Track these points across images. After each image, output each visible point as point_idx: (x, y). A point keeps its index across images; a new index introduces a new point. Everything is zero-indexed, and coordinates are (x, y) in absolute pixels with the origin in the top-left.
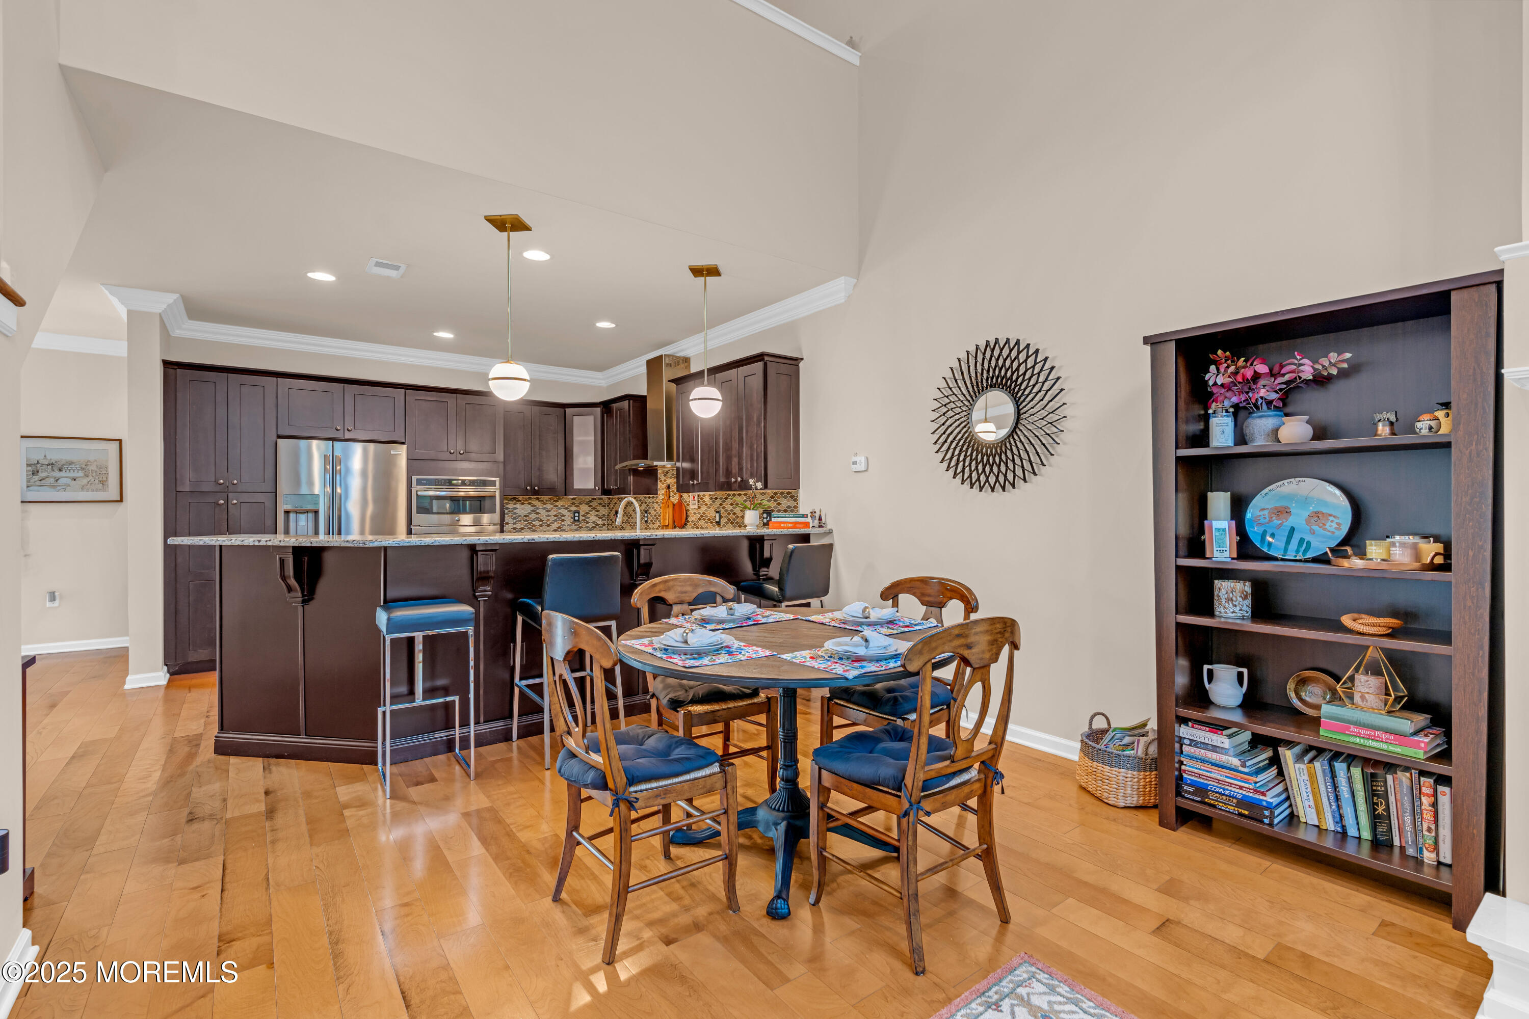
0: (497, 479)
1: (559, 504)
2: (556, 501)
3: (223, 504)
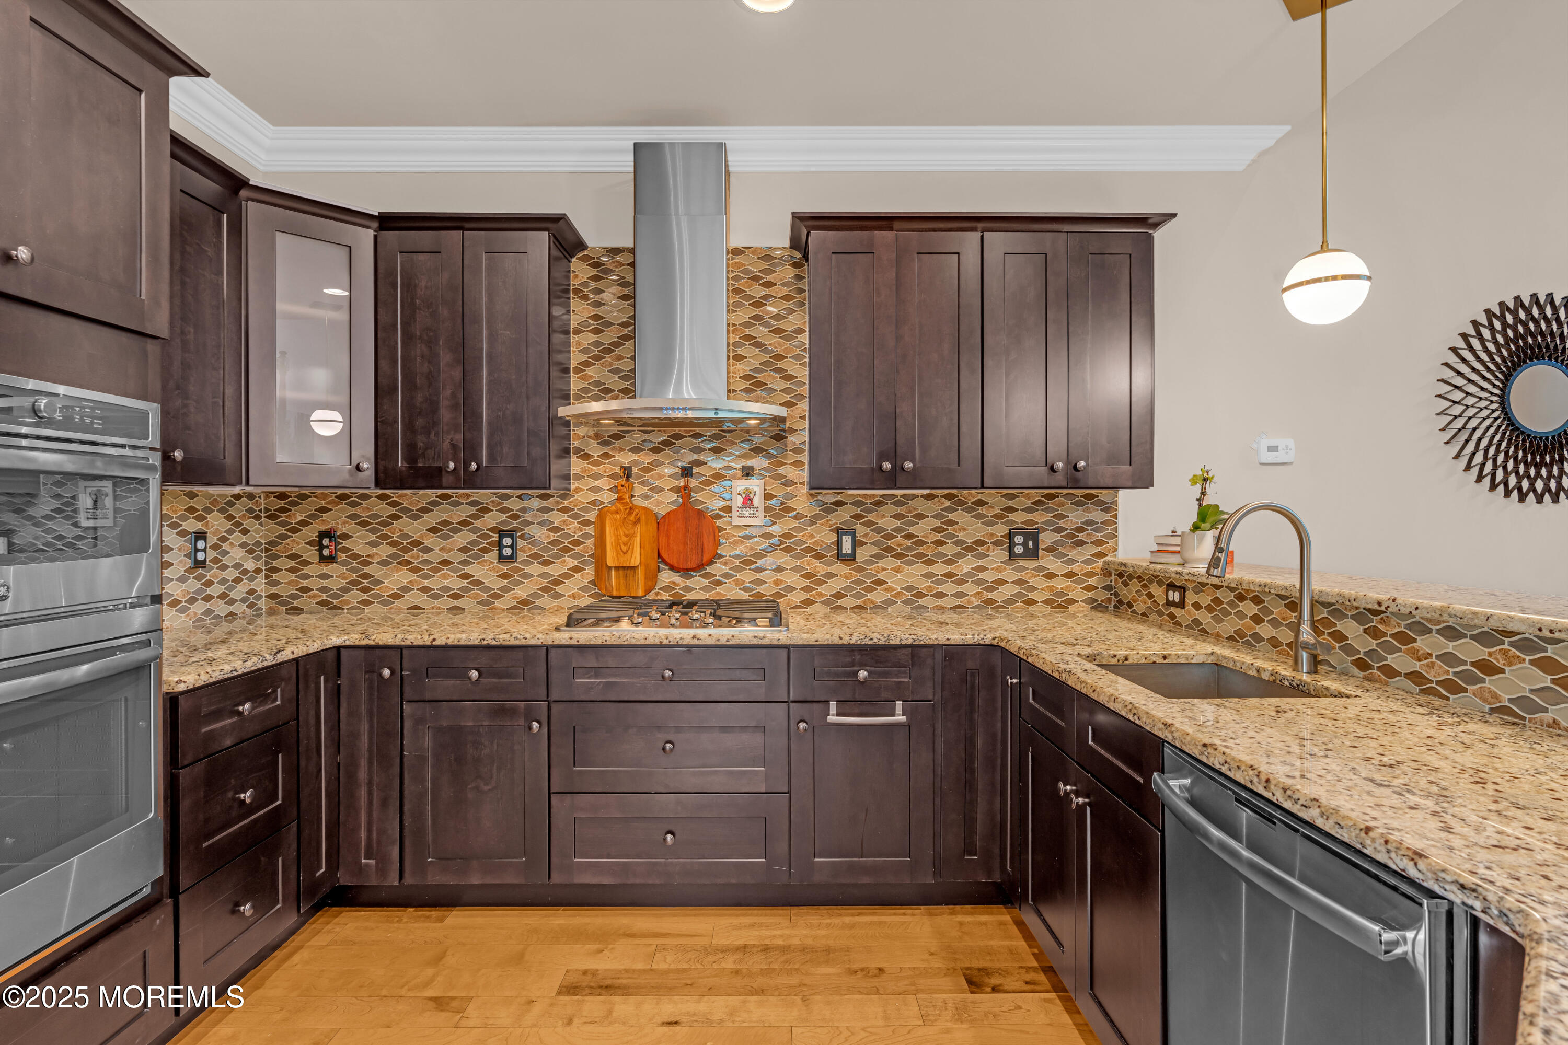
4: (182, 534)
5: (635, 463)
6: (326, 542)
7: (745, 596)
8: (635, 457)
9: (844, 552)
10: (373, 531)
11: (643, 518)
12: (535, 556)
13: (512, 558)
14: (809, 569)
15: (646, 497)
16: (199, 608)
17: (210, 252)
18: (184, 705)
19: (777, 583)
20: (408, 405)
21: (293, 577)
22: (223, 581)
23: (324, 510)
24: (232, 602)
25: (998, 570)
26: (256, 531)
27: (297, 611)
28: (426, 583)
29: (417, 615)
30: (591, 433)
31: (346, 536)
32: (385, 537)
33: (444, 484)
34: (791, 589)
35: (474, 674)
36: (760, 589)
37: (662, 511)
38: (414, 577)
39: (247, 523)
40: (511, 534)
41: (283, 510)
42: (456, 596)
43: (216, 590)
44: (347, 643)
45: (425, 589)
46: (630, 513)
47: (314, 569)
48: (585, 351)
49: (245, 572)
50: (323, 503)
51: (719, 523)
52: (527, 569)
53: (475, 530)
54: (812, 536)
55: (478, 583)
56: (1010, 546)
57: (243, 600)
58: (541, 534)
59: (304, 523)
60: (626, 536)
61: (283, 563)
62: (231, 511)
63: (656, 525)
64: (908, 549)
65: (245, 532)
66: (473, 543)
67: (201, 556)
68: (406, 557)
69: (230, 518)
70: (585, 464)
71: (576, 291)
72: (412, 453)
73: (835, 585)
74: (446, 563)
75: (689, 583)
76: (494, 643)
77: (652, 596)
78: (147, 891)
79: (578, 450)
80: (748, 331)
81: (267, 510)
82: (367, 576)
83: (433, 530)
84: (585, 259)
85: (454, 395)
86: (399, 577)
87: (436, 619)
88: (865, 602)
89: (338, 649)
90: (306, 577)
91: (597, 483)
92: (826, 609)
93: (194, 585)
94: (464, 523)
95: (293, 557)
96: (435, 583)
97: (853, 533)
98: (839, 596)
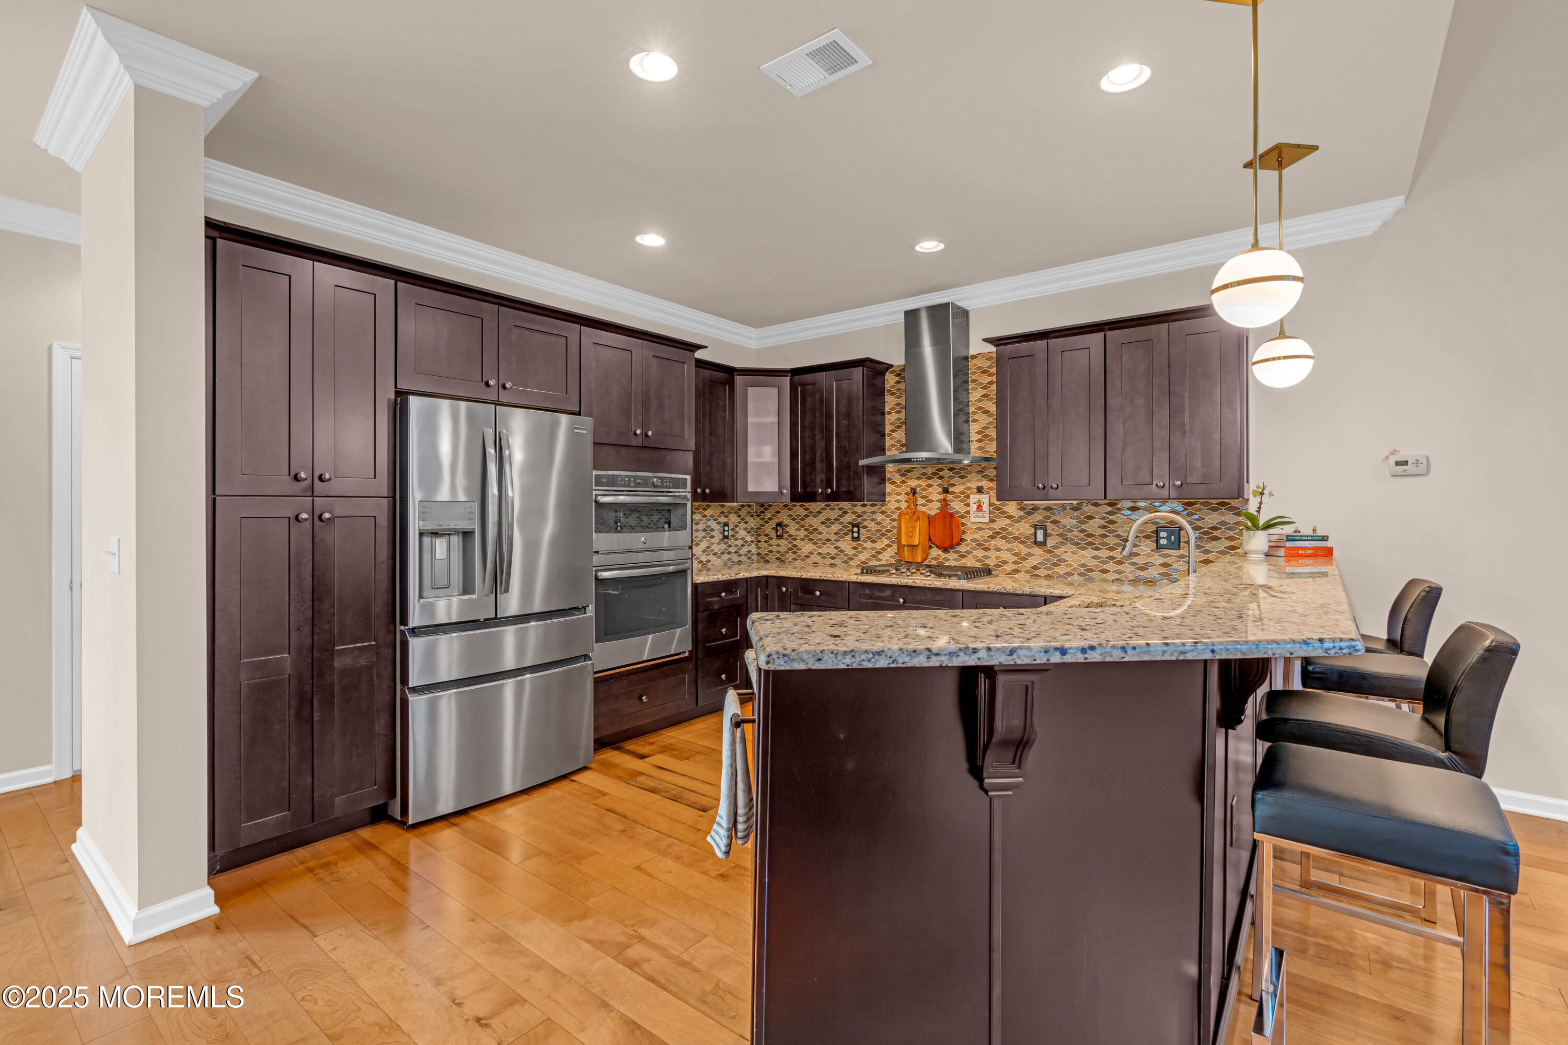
0: (688, 477)
1: (709, 513)
2: (705, 509)
3: (307, 519)
4: (719, 523)
5: (919, 486)
6: (778, 528)
7: (979, 565)
8: (918, 482)
9: (1038, 540)
10: (798, 523)
11: (921, 517)
12: (869, 538)
13: (857, 539)
14: (1017, 550)
15: (924, 505)
16: (726, 557)
17: (721, 403)
18: (700, 589)
19: (997, 558)
20: (803, 462)
21: (766, 545)
22: (736, 546)
23: (778, 512)
24: (740, 556)
25: (1148, 555)
26: (752, 522)
27: (767, 562)
28: (820, 550)
29: (815, 567)
30: (896, 470)
31: (787, 526)
32: (803, 526)
33: (818, 500)
34: (1005, 562)
35: (818, 593)
36: (987, 561)
37: (932, 513)
38: (815, 547)
39: (748, 519)
40: (857, 525)
41: (762, 512)
42: (833, 558)
43: (733, 549)
44: (770, 575)
45: (819, 554)
46: (914, 515)
47: (774, 542)
48: (892, 424)
49: (746, 542)
50: (778, 509)
51: (963, 521)
52: (865, 545)
53: (841, 523)
54: (1018, 530)
55: (842, 551)
56: (1157, 539)
57: (746, 555)
58: (872, 526)
59: (770, 519)
60: (912, 527)
61: (763, 538)
62: (740, 513)
63: (927, 521)
64: (1082, 540)
65: (746, 523)
66: (841, 530)
67: (726, 533)
68: (811, 536)
69: (739, 516)
70: (893, 487)
71: (889, 391)
72: (804, 486)
73: (1033, 561)
74: (828, 540)
75: (947, 555)
76: (825, 578)
77: (926, 562)
78: (687, 654)
79: (890, 479)
80: (980, 404)
81: (756, 512)
82: (795, 546)
83: (823, 523)
84: (892, 372)
85: (821, 455)
86: (807, 547)
87: (824, 569)
88: (1053, 573)
89: (767, 577)
90: (771, 545)
91: (899, 497)
92: (1028, 576)
93: (723, 546)
94: (836, 519)
95: (766, 535)
96: (824, 550)
97: (1044, 528)
98: (1035, 568)
